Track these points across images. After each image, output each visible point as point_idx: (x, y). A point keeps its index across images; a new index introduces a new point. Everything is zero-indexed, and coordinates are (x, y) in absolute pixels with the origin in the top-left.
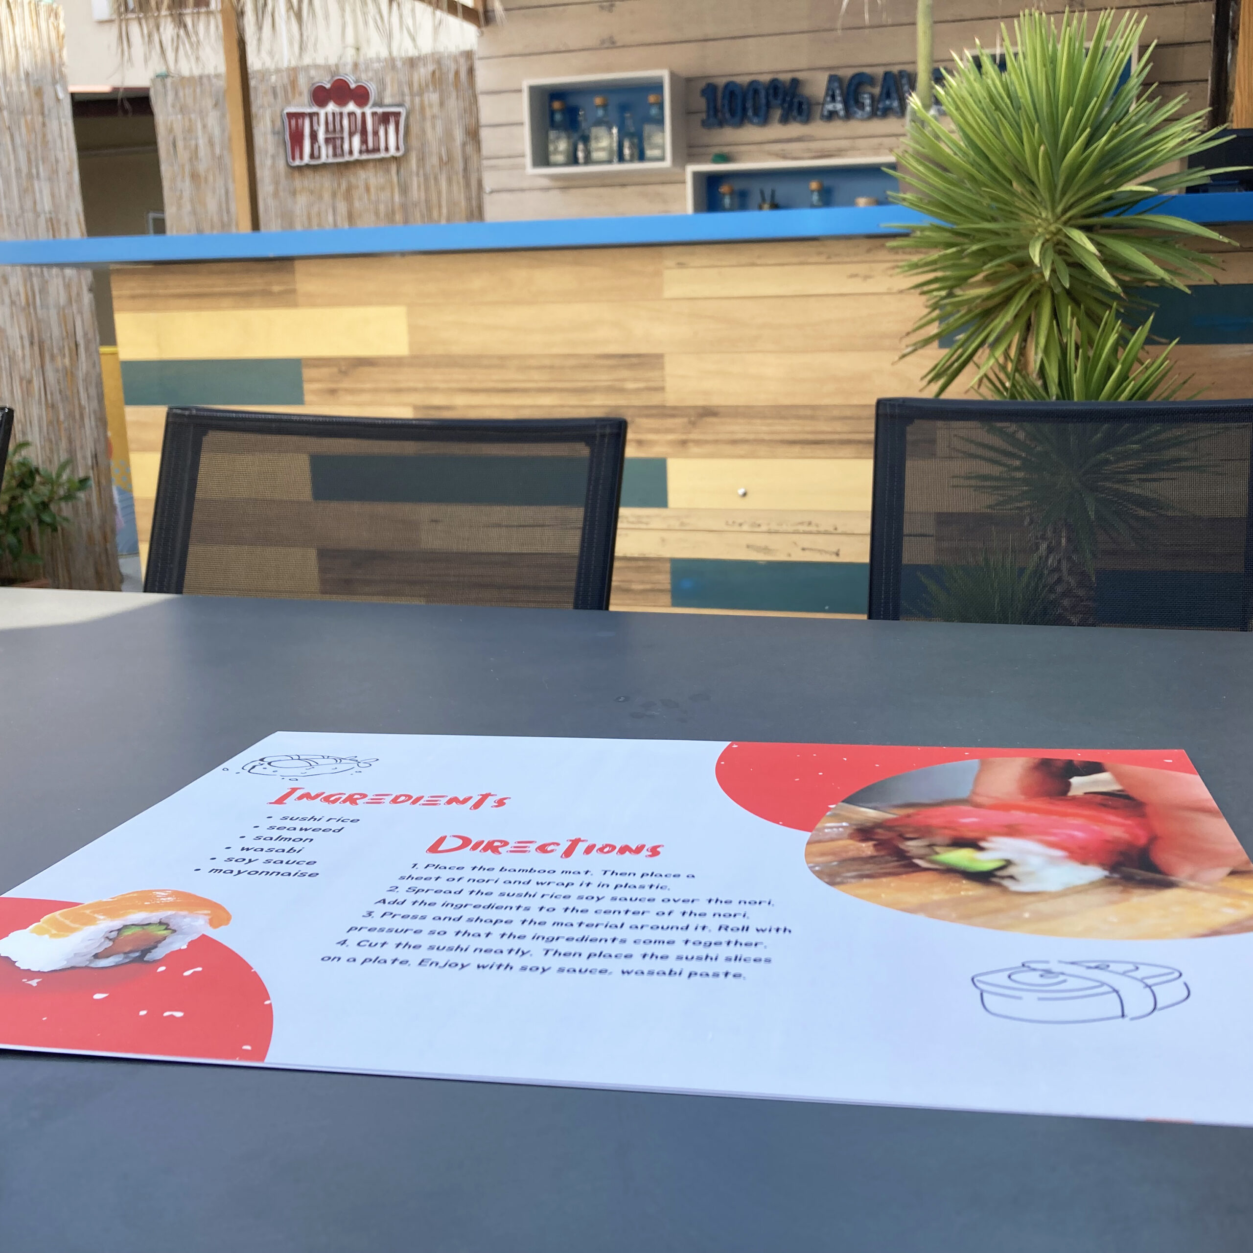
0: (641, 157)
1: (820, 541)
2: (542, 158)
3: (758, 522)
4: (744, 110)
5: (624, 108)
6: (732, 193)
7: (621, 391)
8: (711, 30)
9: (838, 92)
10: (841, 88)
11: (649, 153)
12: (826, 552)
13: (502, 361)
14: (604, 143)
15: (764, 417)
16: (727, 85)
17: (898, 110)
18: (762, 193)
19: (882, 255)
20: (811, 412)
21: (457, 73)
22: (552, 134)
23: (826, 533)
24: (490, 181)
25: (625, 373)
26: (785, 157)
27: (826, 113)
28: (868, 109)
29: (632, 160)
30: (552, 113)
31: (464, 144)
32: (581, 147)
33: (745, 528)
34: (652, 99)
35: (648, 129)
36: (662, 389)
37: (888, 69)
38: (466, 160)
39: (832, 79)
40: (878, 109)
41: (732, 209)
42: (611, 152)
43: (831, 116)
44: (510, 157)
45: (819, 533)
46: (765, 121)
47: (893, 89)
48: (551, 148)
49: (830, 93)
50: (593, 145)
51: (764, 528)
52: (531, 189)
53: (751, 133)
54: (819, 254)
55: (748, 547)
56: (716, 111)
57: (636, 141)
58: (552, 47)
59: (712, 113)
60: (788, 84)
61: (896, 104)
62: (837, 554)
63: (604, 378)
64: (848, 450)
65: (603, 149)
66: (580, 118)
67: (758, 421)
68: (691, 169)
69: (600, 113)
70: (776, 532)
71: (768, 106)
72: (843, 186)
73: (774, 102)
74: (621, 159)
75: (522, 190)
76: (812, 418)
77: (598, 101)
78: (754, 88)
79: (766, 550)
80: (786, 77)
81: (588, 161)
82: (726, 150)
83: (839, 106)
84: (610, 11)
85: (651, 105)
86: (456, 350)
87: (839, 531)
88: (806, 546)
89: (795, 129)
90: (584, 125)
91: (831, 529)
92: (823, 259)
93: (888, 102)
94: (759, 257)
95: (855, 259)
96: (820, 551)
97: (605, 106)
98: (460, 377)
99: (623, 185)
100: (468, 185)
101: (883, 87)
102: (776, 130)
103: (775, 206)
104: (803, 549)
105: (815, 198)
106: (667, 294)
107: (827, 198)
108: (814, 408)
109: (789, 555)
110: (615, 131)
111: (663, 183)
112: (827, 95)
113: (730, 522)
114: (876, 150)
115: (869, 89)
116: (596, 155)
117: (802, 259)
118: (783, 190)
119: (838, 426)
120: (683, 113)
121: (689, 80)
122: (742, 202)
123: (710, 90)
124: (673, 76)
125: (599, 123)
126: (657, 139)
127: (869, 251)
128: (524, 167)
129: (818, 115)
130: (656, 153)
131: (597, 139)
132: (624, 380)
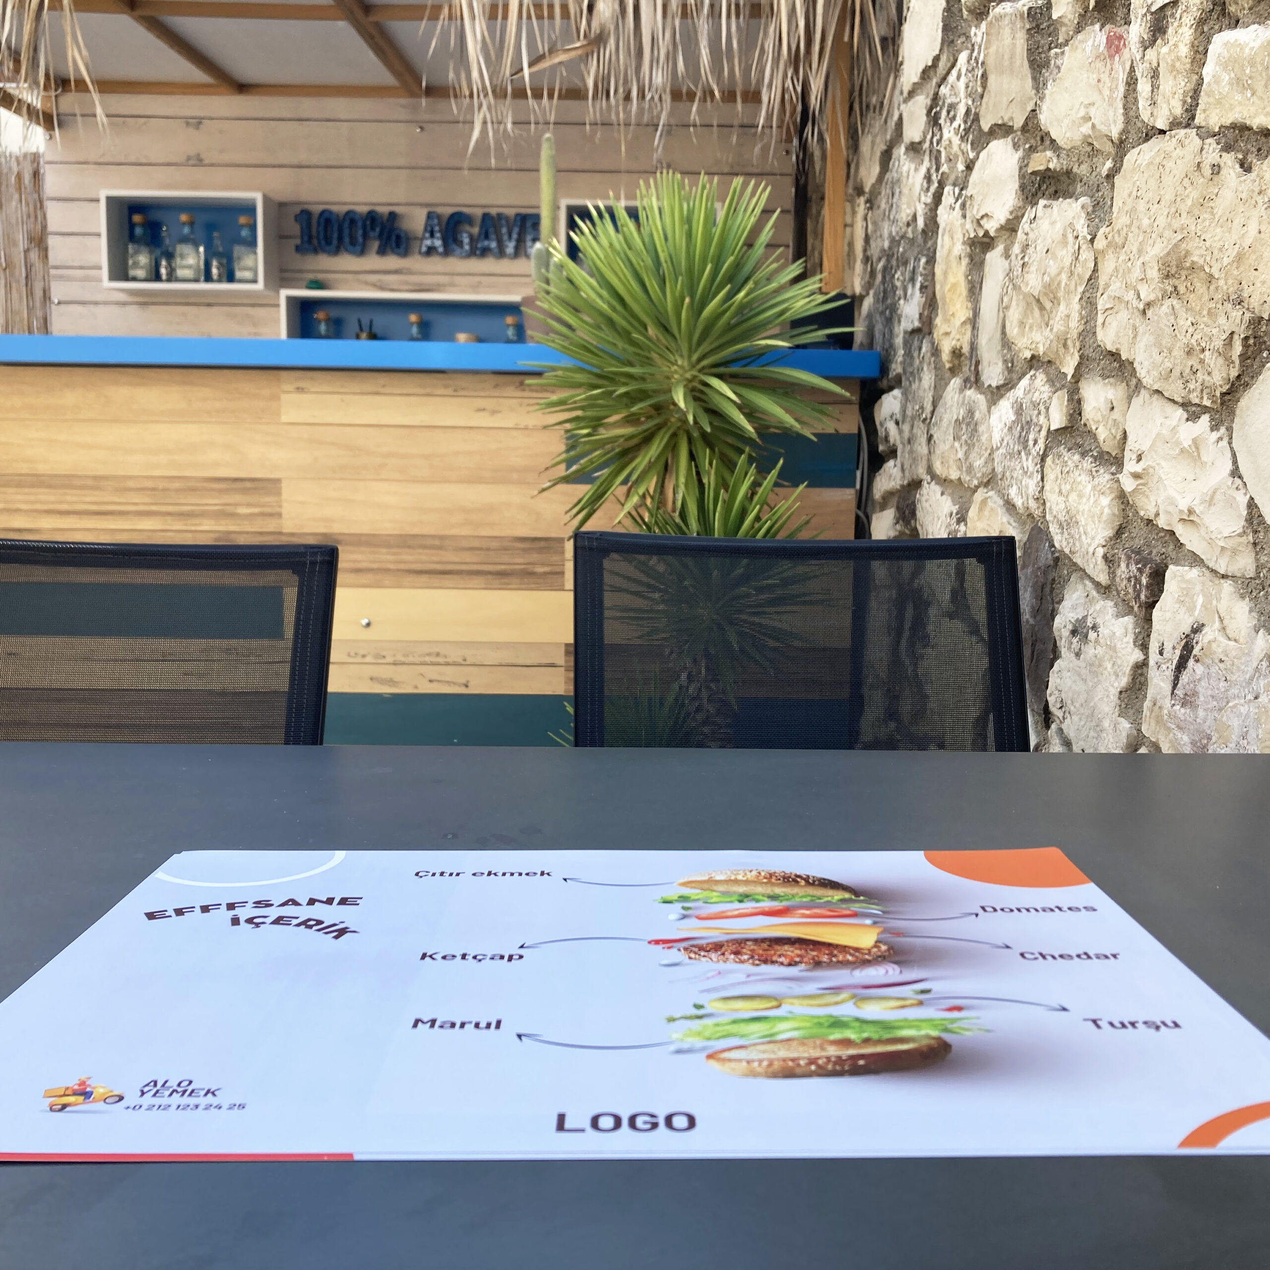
0: (231, 278)
1: (450, 673)
2: (120, 271)
3: (384, 653)
4: (340, 239)
5: (211, 227)
6: (328, 320)
7: (232, 515)
8: (303, 157)
9: (437, 228)
10: (439, 224)
11: (239, 274)
12: (454, 683)
13: (97, 482)
14: (191, 261)
15: (389, 546)
16: (323, 212)
17: (496, 250)
18: (359, 321)
19: (511, 391)
20: (439, 542)
21: (19, 176)
22: (131, 248)
23: (455, 664)
24: (58, 292)
25: (237, 498)
26: (382, 288)
27: (424, 249)
28: (467, 247)
29: (220, 280)
30: (132, 226)
31: (26, 251)
32: (164, 263)
33: (368, 659)
34: (243, 220)
35: (238, 250)
36: (279, 515)
37: (487, 210)
38: (29, 268)
39: (430, 216)
40: (477, 248)
41: (327, 337)
42: (197, 270)
43: (431, 251)
44: (81, 268)
45: (447, 664)
46: (362, 252)
47: (491, 230)
48: (130, 262)
49: (429, 229)
50: (178, 261)
51: (389, 659)
52: (106, 303)
53: (346, 262)
54: (446, 387)
55: (371, 679)
56: (310, 238)
57: (225, 261)
58: (132, 159)
59: (306, 238)
60: (385, 218)
61: (493, 245)
62: (467, 686)
63: (213, 502)
64: (478, 581)
65: (189, 267)
66: (164, 234)
67: (384, 550)
68: (285, 293)
69: (186, 230)
70: (403, 664)
71: (365, 236)
72: (439, 320)
73: (372, 234)
74: (208, 278)
75: (96, 303)
76: (440, 548)
77: (184, 217)
78: (351, 218)
79: (391, 682)
80: (384, 210)
81: (171, 278)
82: (320, 276)
83: (438, 243)
84: (198, 128)
85: (242, 226)
86: (42, 469)
87: (468, 663)
88: (433, 677)
89: (392, 261)
90: (167, 241)
91: (460, 660)
92: (449, 391)
93: (486, 243)
94: (384, 386)
95: (483, 394)
96: (449, 683)
97: (191, 224)
98: (47, 498)
99: (209, 305)
100: (30, 293)
101: (481, 227)
102: (372, 261)
103: (373, 336)
104: (431, 681)
105: (415, 330)
106: (284, 419)
107: (426, 332)
108: (442, 538)
109: (416, 687)
110: (202, 249)
111: (253, 305)
112: (425, 230)
113: (352, 654)
114: (475, 288)
115: (467, 228)
116: (180, 273)
117: (428, 390)
118: (381, 320)
119: (467, 557)
120: (276, 237)
121: (282, 205)
122: (337, 331)
123: (304, 216)
124: (266, 200)
125: (184, 240)
126: (248, 261)
127: (496, 386)
128: (100, 280)
129: (417, 250)
130: (248, 275)
131: (182, 257)
132: (236, 505)
